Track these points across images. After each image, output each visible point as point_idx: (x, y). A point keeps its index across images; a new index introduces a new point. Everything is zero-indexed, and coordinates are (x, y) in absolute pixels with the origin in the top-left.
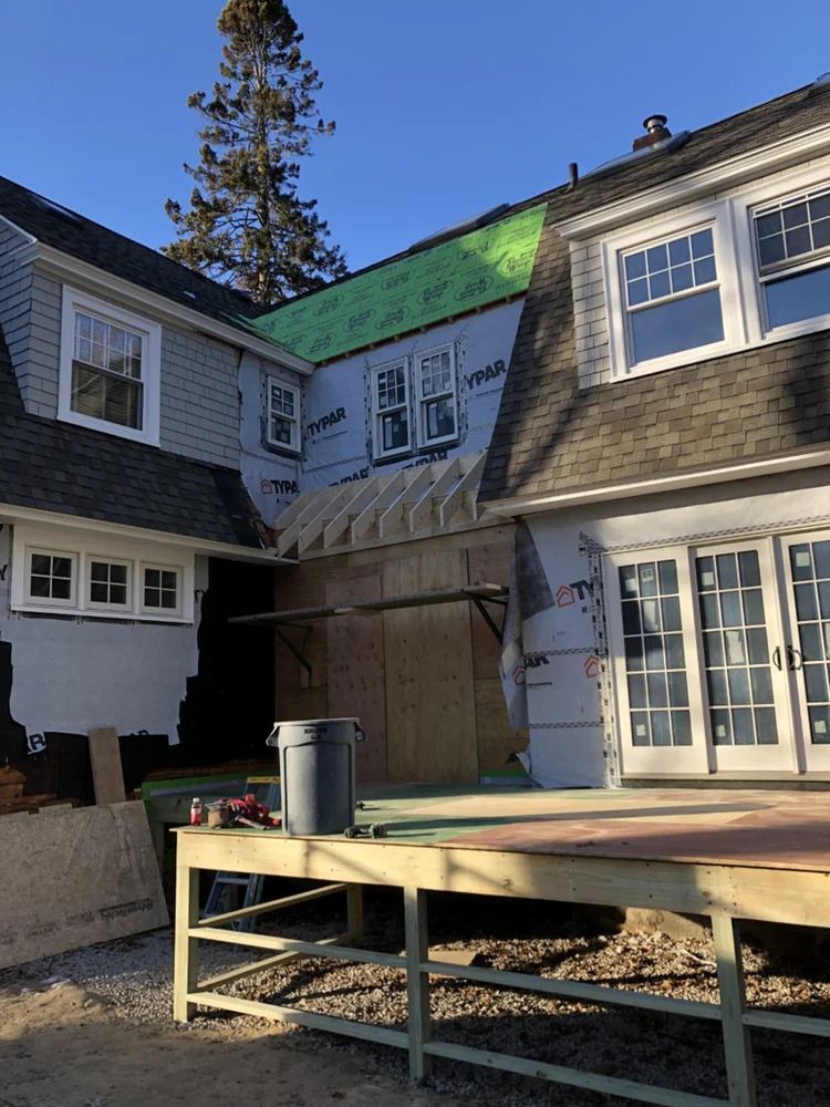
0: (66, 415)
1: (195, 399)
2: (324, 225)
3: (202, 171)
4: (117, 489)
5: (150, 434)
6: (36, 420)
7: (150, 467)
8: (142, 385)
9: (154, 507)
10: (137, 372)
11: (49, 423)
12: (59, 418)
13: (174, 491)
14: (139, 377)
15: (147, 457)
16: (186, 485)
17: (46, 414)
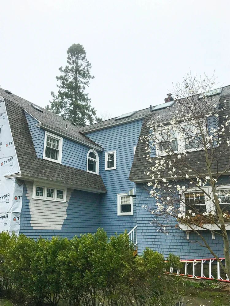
0: (45, 158)
1: (68, 153)
2: (90, 100)
3: (61, 86)
4: (54, 173)
5: (59, 161)
6: (39, 159)
7: (60, 168)
8: (58, 151)
9: (61, 177)
10: (57, 148)
11: (41, 160)
12: (43, 159)
13: (64, 174)
14: (58, 149)
15: (59, 166)
16: (66, 172)
17: (41, 158)
